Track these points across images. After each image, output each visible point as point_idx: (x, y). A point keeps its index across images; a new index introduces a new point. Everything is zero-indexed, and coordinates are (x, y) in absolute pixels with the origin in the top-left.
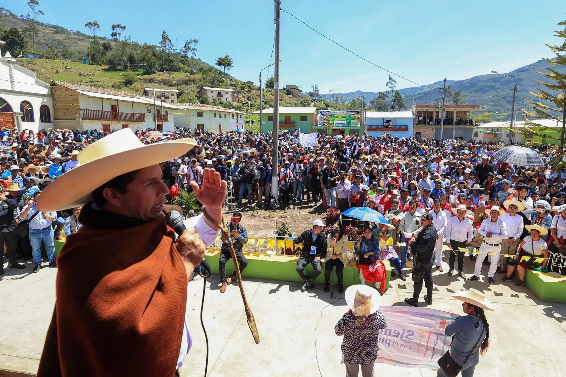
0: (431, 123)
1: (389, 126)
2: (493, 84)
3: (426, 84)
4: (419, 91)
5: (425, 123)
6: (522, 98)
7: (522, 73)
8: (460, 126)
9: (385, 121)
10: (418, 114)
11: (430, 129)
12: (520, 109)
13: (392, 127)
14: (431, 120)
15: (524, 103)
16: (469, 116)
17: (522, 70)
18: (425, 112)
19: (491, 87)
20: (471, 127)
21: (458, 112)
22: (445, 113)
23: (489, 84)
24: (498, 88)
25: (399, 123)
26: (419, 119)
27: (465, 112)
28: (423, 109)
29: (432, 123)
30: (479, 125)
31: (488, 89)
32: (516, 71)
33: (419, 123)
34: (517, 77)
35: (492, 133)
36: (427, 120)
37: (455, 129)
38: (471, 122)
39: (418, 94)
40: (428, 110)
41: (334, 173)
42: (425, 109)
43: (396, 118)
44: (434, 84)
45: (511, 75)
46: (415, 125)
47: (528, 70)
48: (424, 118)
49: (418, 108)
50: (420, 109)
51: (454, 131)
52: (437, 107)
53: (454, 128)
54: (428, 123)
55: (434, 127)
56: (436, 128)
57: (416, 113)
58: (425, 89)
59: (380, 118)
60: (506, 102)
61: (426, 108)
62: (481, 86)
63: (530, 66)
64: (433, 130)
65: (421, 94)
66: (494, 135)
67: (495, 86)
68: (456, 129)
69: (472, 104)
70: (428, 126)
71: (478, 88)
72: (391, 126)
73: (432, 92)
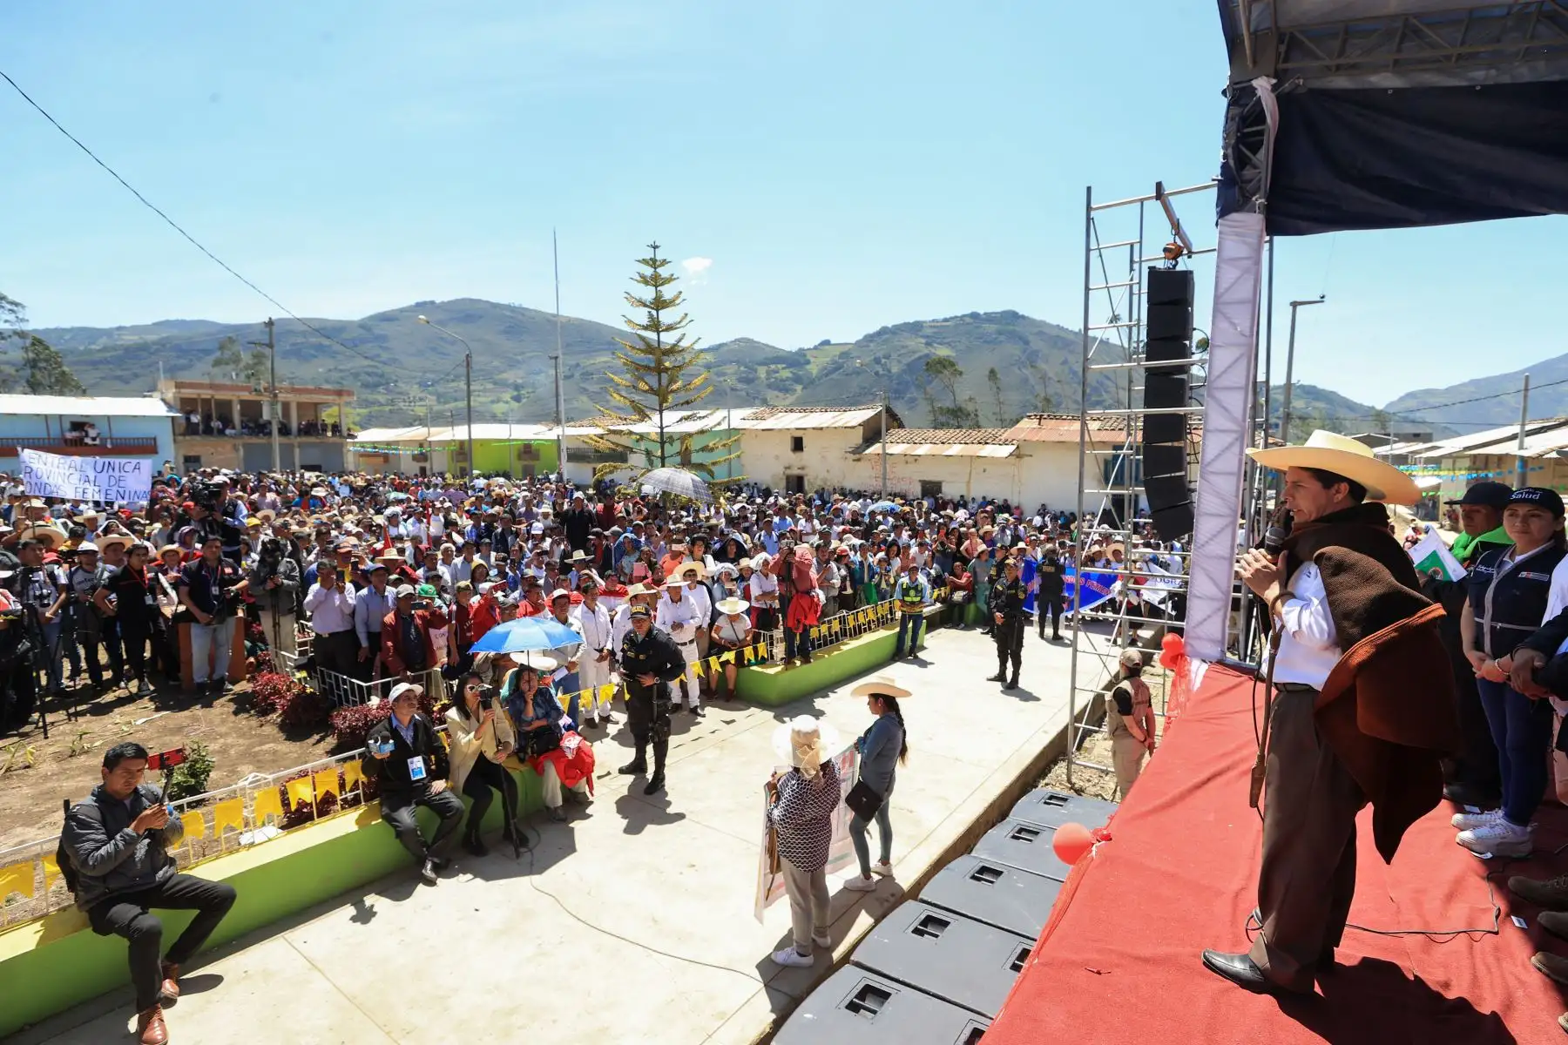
0: (228, 431)
1: (88, 441)
2: (326, 342)
3: (128, 324)
4: (103, 341)
5: (208, 431)
6: (395, 378)
7: (385, 325)
8: (312, 439)
9: (67, 425)
10: (187, 405)
11: (229, 447)
12: (392, 400)
13: (97, 442)
14: (227, 421)
15: (398, 390)
16: (328, 416)
17: (386, 318)
18: (206, 402)
19: (320, 348)
20: (337, 440)
21: (300, 405)
22: (279, 408)
23: (313, 340)
24: (336, 353)
25: (120, 432)
26: (188, 419)
27: (316, 405)
28: (199, 395)
29: (233, 431)
30: (356, 437)
31: (313, 352)
32: (372, 318)
33: (191, 430)
34: (377, 331)
35: (376, 455)
36: (216, 424)
37: (299, 447)
38: (336, 428)
39: (105, 349)
40: (217, 397)
41: (229, 574)
42: (206, 394)
43: (109, 418)
44: (154, 324)
45: (364, 325)
46: (181, 438)
47: (397, 319)
48: (207, 418)
49: (183, 391)
50: (189, 393)
51: (297, 451)
52: (256, 390)
53: (296, 444)
54: (221, 432)
55: (239, 442)
56: (244, 445)
57: (179, 402)
58: (124, 337)
59: (46, 416)
60: (359, 384)
61: (210, 392)
62: (294, 344)
63: (402, 310)
64: (235, 448)
65: (114, 348)
66: (381, 459)
67: (329, 346)
68: (300, 445)
69: (337, 387)
70: (222, 440)
71: (288, 348)
72: (94, 439)
73: (155, 347)
